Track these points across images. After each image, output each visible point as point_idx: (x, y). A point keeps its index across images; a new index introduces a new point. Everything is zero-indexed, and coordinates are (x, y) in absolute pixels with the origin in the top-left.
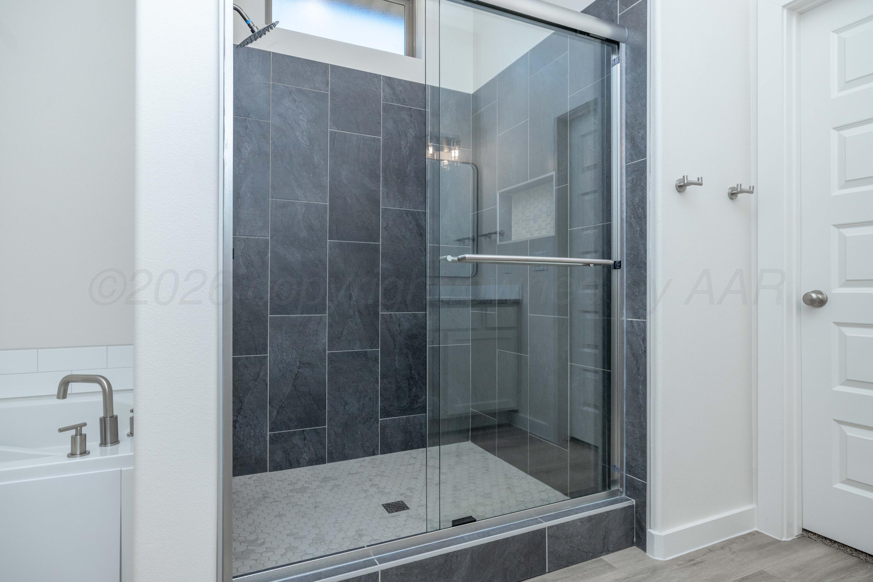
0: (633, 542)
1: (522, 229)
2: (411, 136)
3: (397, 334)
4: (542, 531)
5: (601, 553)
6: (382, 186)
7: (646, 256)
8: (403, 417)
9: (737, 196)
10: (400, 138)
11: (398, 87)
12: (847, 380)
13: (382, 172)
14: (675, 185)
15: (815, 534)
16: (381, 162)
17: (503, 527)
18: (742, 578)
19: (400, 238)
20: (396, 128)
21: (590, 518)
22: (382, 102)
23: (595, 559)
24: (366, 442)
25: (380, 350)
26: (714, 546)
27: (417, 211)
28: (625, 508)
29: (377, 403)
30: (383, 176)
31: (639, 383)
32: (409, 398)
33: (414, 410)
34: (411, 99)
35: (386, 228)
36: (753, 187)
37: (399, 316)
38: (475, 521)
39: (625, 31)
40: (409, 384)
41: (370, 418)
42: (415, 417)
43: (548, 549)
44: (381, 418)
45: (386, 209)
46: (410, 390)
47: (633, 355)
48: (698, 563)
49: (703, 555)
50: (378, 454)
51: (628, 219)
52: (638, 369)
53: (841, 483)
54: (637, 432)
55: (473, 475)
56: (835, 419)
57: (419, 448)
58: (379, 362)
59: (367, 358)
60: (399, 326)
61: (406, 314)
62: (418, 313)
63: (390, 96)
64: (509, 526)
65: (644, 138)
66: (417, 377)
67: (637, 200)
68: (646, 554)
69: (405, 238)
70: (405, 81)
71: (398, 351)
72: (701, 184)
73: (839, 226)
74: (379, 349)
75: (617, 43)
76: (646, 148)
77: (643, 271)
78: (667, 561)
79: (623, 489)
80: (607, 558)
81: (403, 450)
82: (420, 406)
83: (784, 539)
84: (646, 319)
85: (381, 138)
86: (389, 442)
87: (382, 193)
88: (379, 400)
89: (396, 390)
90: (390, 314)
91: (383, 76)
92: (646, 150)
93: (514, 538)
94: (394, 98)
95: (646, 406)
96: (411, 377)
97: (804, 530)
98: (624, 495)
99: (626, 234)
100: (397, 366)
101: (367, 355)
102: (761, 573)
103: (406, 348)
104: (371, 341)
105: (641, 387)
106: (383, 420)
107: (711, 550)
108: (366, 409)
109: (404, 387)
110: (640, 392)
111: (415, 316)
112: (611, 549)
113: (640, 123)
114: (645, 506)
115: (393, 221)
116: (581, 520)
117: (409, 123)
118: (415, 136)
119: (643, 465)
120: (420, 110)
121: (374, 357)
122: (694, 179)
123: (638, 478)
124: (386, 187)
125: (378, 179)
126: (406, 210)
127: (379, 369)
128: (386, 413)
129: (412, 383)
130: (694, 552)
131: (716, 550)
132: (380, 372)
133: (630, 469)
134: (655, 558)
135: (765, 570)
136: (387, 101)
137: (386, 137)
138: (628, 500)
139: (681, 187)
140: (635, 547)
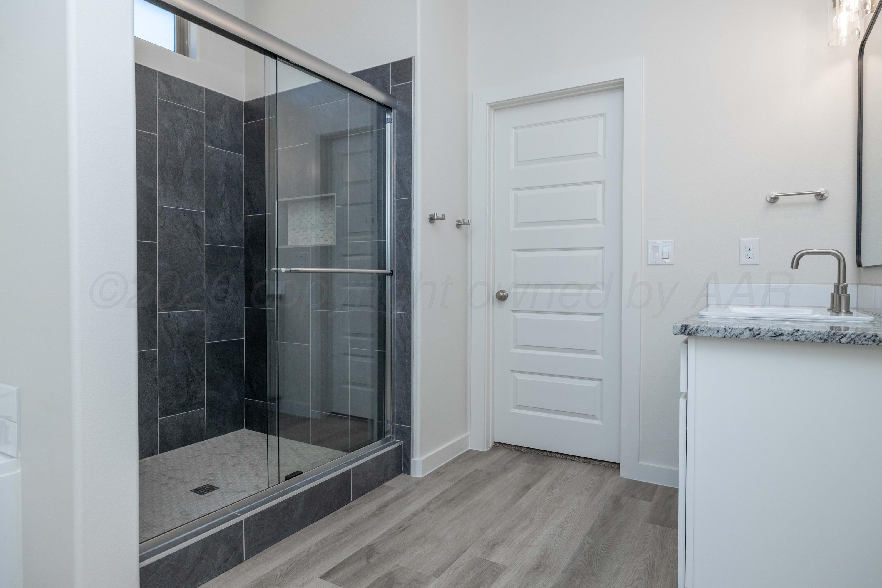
0: (401, 471)
1: (300, 235)
2: (187, 137)
3: (175, 333)
4: (347, 473)
5: (383, 481)
6: (158, 185)
7: (411, 267)
8: (182, 413)
9: (461, 226)
10: (177, 137)
11: (174, 85)
12: (517, 345)
13: (158, 170)
14: (428, 218)
15: (500, 443)
16: (157, 159)
17: (322, 474)
18: (467, 475)
19: (177, 237)
20: (172, 126)
21: (377, 458)
22: (157, 98)
23: (380, 487)
24: (145, 443)
25: (159, 349)
26: (449, 462)
27: (194, 211)
28: (397, 448)
29: (156, 403)
30: (159, 174)
31: (405, 358)
32: (187, 394)
33: (193, 406)
34: (187, 100)
35: (162, 227)
36: (470, 221)
37: (177, 314)
38: (302, 473)
39: (396, 101)
40: (188, 381)
41: (149, 419)
42: (193, 412)
43: (352, 484)
44: (160, 417)
45: (162, 208)
46: (189, 386)
47: (402, 338)
48: (442, 473)
49: (444, 469)
50: (158, 454)
51: (398, 239)
52: (405, 348)
53: (514, 408)
54: (404, 393)
55: (263, 453)
56: (511, 370)
57: (198, 442)
58: (157, 361)
59: (144, 359)
60: (177, 324)
61: (184, 312)
62: (195, 311)
63: (165, 93)
64: (325, 472)
65: (410, 183)
66: (195, 373)
67: (404, 227)
68: (411, 476)
69: (182, 238)
70: (181, 80)
71: (176, 349)
72: (444, 219)
73: (514, 250)
74: (157, 348)
75: (391, 109)
76: (411, 190)
77: (409, 278)
78: (424, 477)
79: (394, 435)
80: (387, 484)
81: (183, 446)
82: (198, 402)
83: (485, 450)
84: (411, 312)
85: (157, 135)
86: (168, 440)
87: (158, 192)
88: (158, 399)
89: (175, 388)
90: (168, 313)
91: (159, 72)
92: (411, 192)
93: (331, 479)
94: (170, 95)
95: (411, 373)
96: (190, 374)
97: (495, 442)
98: (395, 440)
99: (396, 251)
100: (176, 364)
101: (145, 355)
102: (476, 470)
103: (184, 346)
104: (149, 341)
105: (407, 360)
106: (162, 419)
107: (447, 465)
108: (145, 410)
109: (183, 385)
110: (406, 364)
111: (193, 314)
112: (389, 478)
113: (407, 172)
114: (410, 443)
115: (170, 220)
116: (371, 460)
117: (185, 123)
118: (191, 137)
119: (408, 415)
120: (196, 111)
121: (152, 357)
122: (439, 215)
123: (405, 425)
124: (162, 186)
125: (154, 177)
126: (182, 210)
127: (157, 369)
128: (164, 412)
129: (191, 380)
130: (439, 468)
131: (450, 464)
132: (159, 372)
133: (399, 420)
134: (417, 477)
135: (478, 468)
136: (163, 98)
137: (162, 135)
138: (398, 442)
139: (432, 220)
140: (403, 474)
